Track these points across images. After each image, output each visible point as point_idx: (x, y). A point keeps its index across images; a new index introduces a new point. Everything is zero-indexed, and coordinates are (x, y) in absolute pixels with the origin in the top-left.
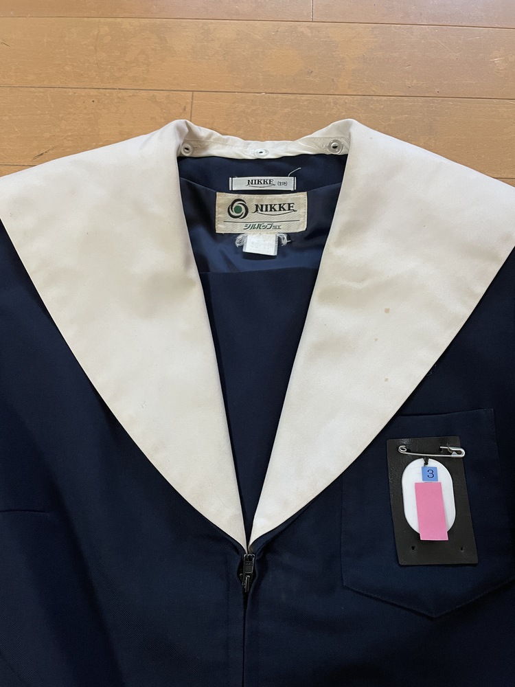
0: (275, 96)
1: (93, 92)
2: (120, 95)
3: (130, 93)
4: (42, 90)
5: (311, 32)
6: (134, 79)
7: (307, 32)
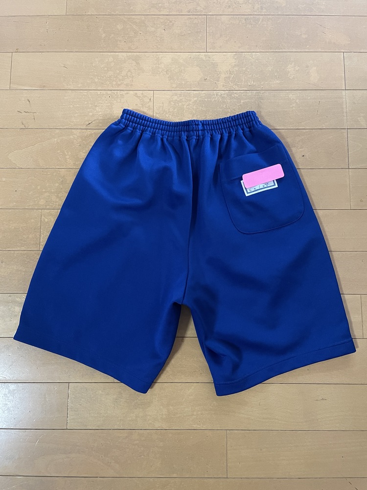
0: (190, 92)
1: (109, 92)
2: (121, 93)
3: (126, 92)
4: (86, 91)
5: (206, 58)
6: (127, 85)
7: (204, 58)
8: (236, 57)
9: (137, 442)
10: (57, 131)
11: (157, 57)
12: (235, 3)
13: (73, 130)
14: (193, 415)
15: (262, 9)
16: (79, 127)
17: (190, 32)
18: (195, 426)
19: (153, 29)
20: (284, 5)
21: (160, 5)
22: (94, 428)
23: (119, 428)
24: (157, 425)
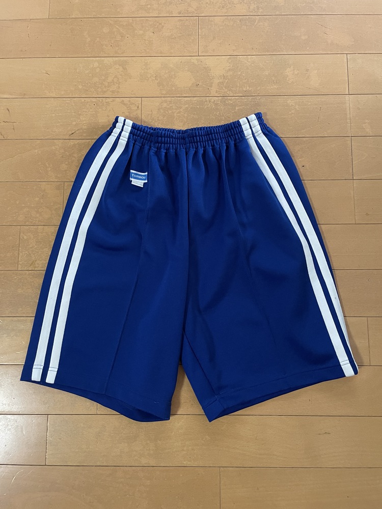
0: (181, 98)
1: (94, 100)
2: (107, 101)
3: (111, 99)
4: (69, 99)
5: (198, 62)
6: (113, 92)
7: (196, 62)
8: (230, 61)
9: (122, 480)
10: (38, 142)
11: (146, 62)
12: (230, 3)
13: (55, 141)
14: (183, 450)
15: (258, 9)
16: (62, 137)
17: (181, 35)
18: (185, 463)
19: (141, 32)
20: (282, 4)
21: (149, 6)
22: (75, 465)
23: (102, 465)
24: (144, 461)
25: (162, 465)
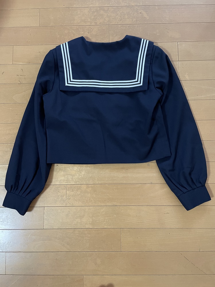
9: (78, 234)
14: (104, 221)
15: (137, 21)
17: (101, 34)
18: (105, 227)
19: (83, 33)
20: (148, 19)
21: (86, 20)
22: (57, 228)
23: (68, 228)
24: (87, 226)
25: (95, 228)
